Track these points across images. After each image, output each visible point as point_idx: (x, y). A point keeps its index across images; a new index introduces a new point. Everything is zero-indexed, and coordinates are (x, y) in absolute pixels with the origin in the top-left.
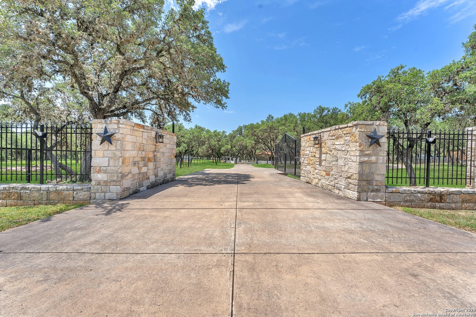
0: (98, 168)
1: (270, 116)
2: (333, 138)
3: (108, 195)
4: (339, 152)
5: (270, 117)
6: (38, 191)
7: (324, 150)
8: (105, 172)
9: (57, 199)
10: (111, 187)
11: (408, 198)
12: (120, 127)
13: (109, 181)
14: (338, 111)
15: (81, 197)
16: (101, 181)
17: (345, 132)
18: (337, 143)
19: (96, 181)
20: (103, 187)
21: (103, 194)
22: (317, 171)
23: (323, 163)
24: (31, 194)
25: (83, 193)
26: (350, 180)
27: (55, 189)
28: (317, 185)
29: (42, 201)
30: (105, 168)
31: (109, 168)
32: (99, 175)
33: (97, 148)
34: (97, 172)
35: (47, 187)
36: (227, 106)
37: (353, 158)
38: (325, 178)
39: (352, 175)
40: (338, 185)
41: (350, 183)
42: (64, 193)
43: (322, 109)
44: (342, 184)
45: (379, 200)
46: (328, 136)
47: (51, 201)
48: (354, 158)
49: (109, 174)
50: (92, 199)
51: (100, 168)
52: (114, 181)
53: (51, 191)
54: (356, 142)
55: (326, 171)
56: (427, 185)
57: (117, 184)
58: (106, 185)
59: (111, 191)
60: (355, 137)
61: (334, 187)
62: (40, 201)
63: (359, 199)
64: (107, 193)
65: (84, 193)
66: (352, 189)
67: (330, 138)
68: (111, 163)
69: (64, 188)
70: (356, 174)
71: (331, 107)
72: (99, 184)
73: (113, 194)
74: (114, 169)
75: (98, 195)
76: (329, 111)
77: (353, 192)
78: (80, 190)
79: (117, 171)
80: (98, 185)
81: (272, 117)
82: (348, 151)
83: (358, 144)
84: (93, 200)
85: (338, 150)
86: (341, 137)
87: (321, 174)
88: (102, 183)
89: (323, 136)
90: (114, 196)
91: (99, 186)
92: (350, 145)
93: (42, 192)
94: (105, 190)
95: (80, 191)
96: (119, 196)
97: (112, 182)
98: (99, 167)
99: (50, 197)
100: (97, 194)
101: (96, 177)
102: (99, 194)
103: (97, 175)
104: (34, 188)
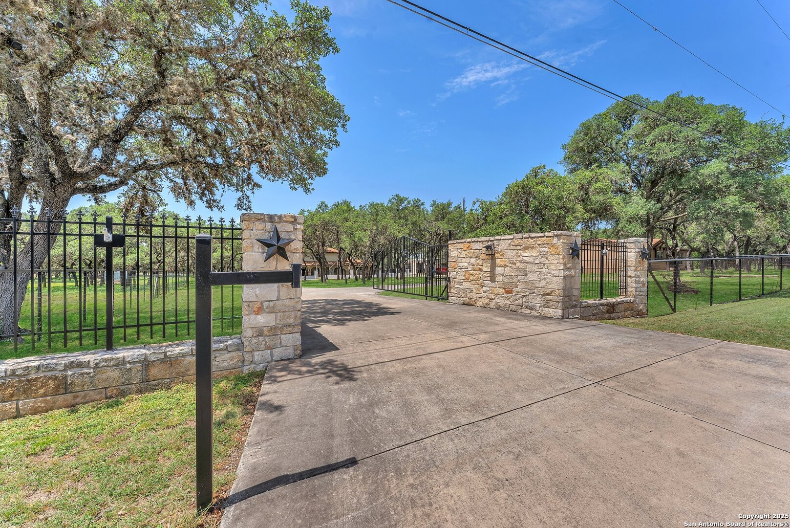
0: (258, 305)
1: (322, 203)
2: (519, 248)
3: (278, 353)
4: (529, 266)
5: (323, 205)
6: (117, 365)
7: (498, 261)
8: (272, 311)
9: (168, 376)
10: (283, 336)
11: (595, 311)
12: (296, 229)
13: (280, 326)
14: (420, 203)
15: (225, 364)
16: (265, 328)
17: (539, 242)
18: (526, 254)
19: (255, 330)
20: (267, 339)
21: (269, 351)
22: (484, 289)
23: (499, 279)
24: (99, 376)
25: (226, 355)
26: (550, 297)
27: (162, 356)
28: (486, 306)
29: (130, 386)
30: (272, 304)
31: (279, 303)
32: (259, 317)
33: (255, 267)
34: (254, 311)
35: (142, 355)
36: (313, 189)
37: (553, 272)
38: (503, 297)
39: (552, 291)
40: (530, 304)
41: (551, 300)
42: (184, 360)
43: (401, 200)
44: (537, 302)
45: (577, 316)
46: (508, 245)
47: (154, 383)
48: (556, 273)
49: (279, 314)
50: (246, 363)
51: (262, 304)
52: (290, 326)
53: (152, 362)
54: (559, 254)
55: (504, 288)
56: (602, 297)
57: (295, 331)
58: (273, 335)
59: (284, 343)
60: (557, 248)
61: (522, 306)
62: (122, 387)
63: (563, 318)
64: (277, 350)
65: (230, 354)
66: (554, 307)
67: (512, 247)
68: (282, 293)
69: (187, 350)
70: (558, 290)
71: (412, 198)
72: (260, 333)
73: (287, 349)
74: (289, 304)
75: (259, 355)
76: (409, 203)
77: (555, 310)
78: (222, 350)
79: (294, 307)
80: (258, 336)
81: (326, 206)
82: (544, 264)
83: (561, 257)
84: (248, 367)
85: (527, 263)
86: (532, 248)
87: (495, 292)
88: (266, 332)
89: (499, 245)
90: (290, 353)
91: (260, 339)
92: (549, 257)
93: (128, 366)
94: (272, 343)
95: (221, 352)
96: (299, 352)
97: (285, 328)
98: (259, 303)
99: (150, 373)
100: (256, 353)
101: (255, 322)
102: (260, 352)
103: (255, 318)
104: (106, 360)
